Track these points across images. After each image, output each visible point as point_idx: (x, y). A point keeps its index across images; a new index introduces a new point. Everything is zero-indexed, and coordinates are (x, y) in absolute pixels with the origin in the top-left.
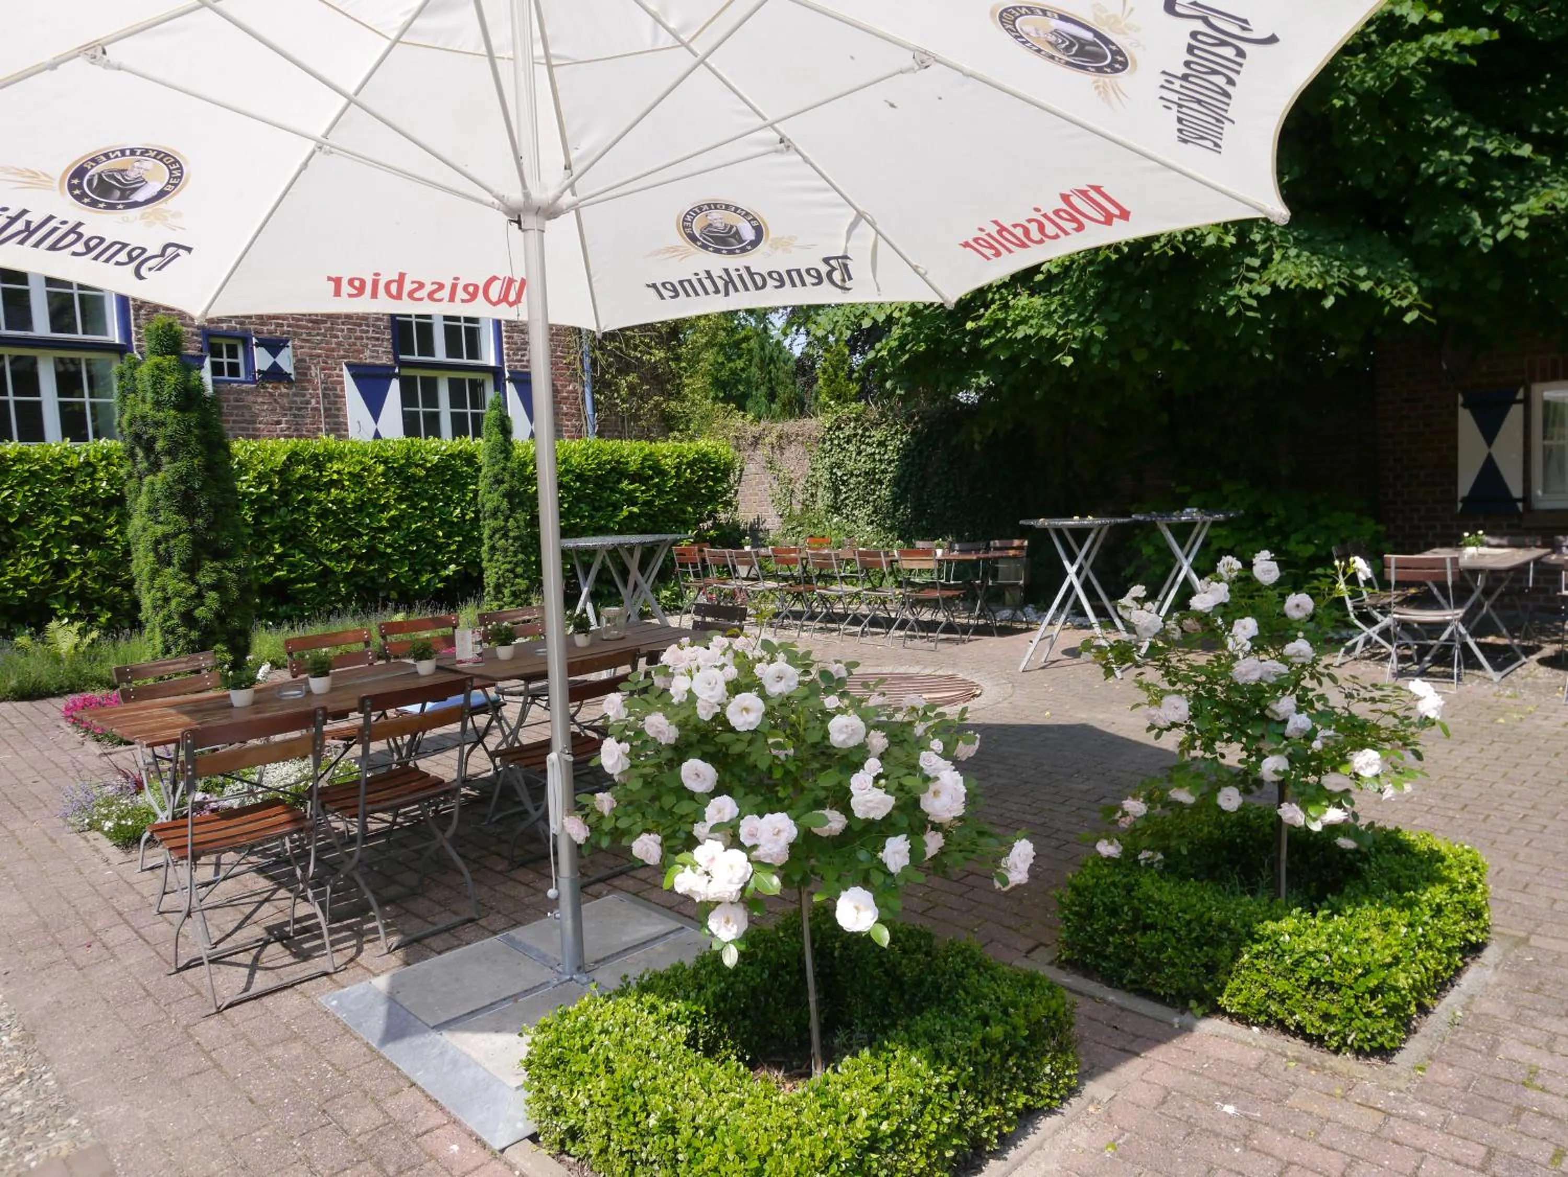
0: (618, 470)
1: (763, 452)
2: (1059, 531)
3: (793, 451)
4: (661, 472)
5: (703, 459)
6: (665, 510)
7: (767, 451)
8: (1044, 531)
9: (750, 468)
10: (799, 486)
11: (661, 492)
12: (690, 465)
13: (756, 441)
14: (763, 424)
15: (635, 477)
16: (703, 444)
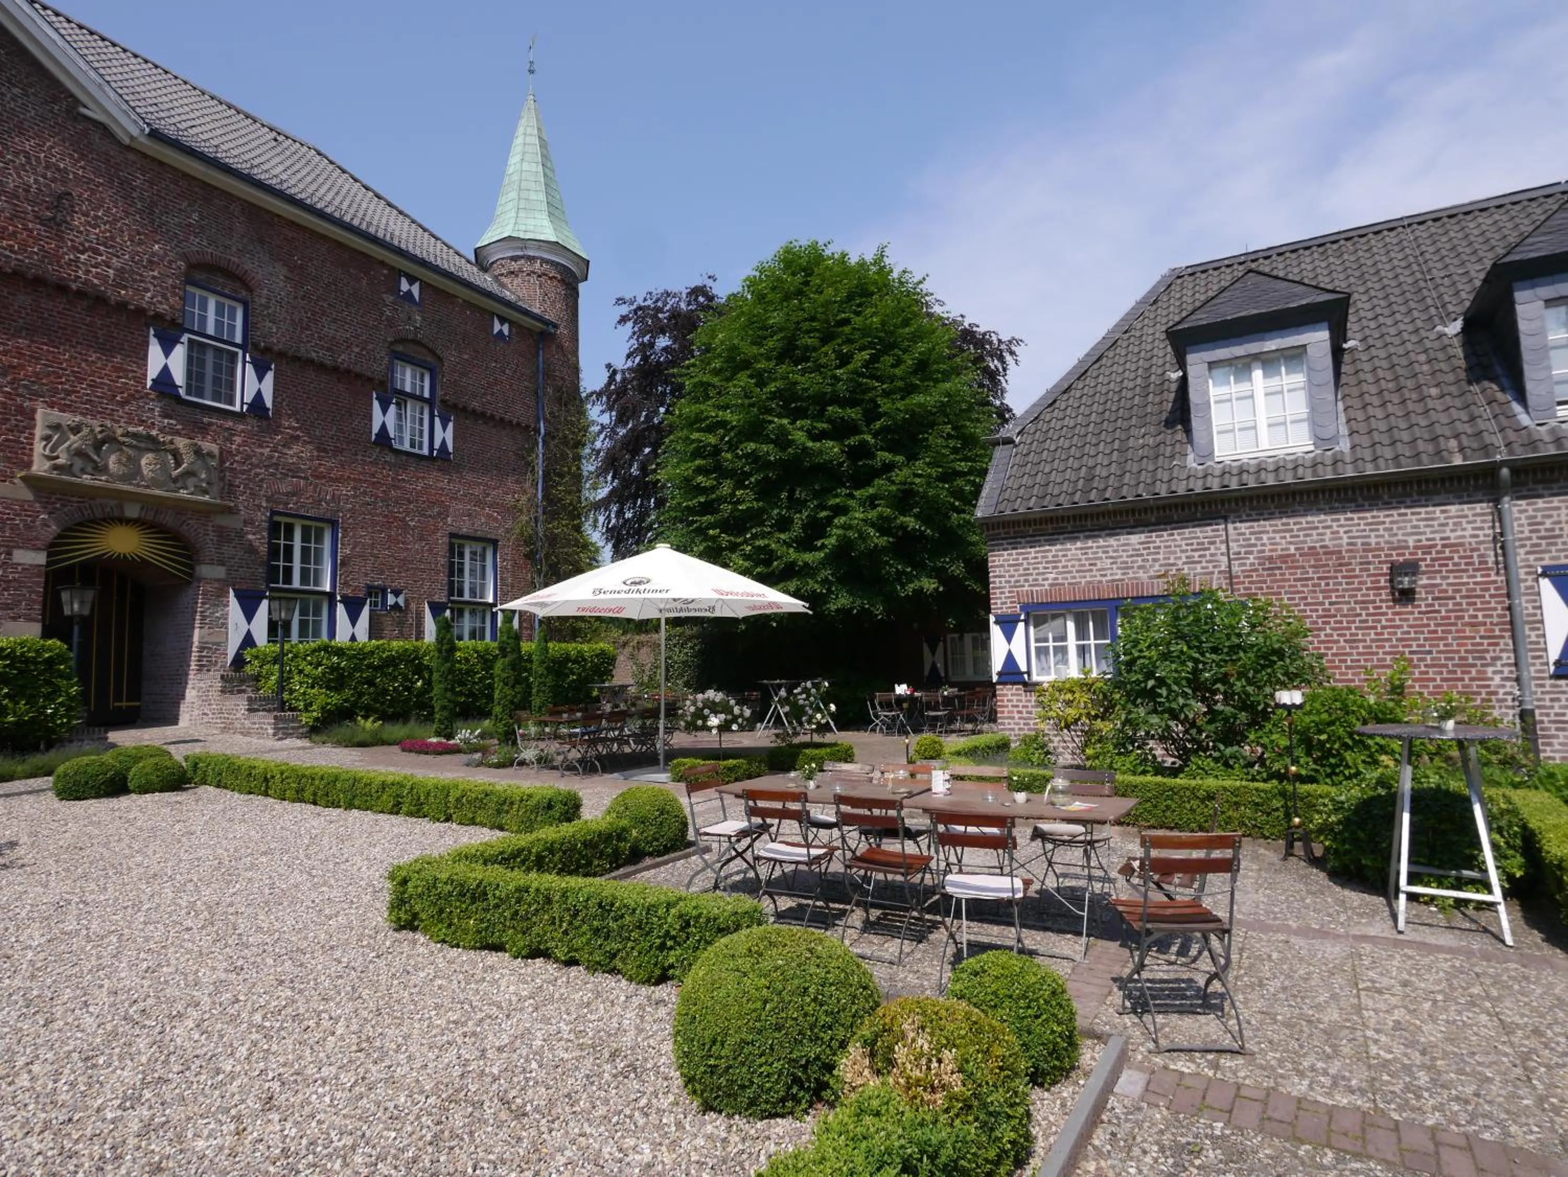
0: (567, 658)
1: (628, 650)
2: (772, 685)
3: (644, 650)
4: (584, 660)
5: (603, 652)
6: (586, 678)
7: (631, 649)
8: (767, 685)
9: (621, 658)
10: (647, 668)
11: (584, 670)
12: (597, 656)
13: (625, 645)
14: (629, 636)
15: (575, 662)
16: (602, 645)
